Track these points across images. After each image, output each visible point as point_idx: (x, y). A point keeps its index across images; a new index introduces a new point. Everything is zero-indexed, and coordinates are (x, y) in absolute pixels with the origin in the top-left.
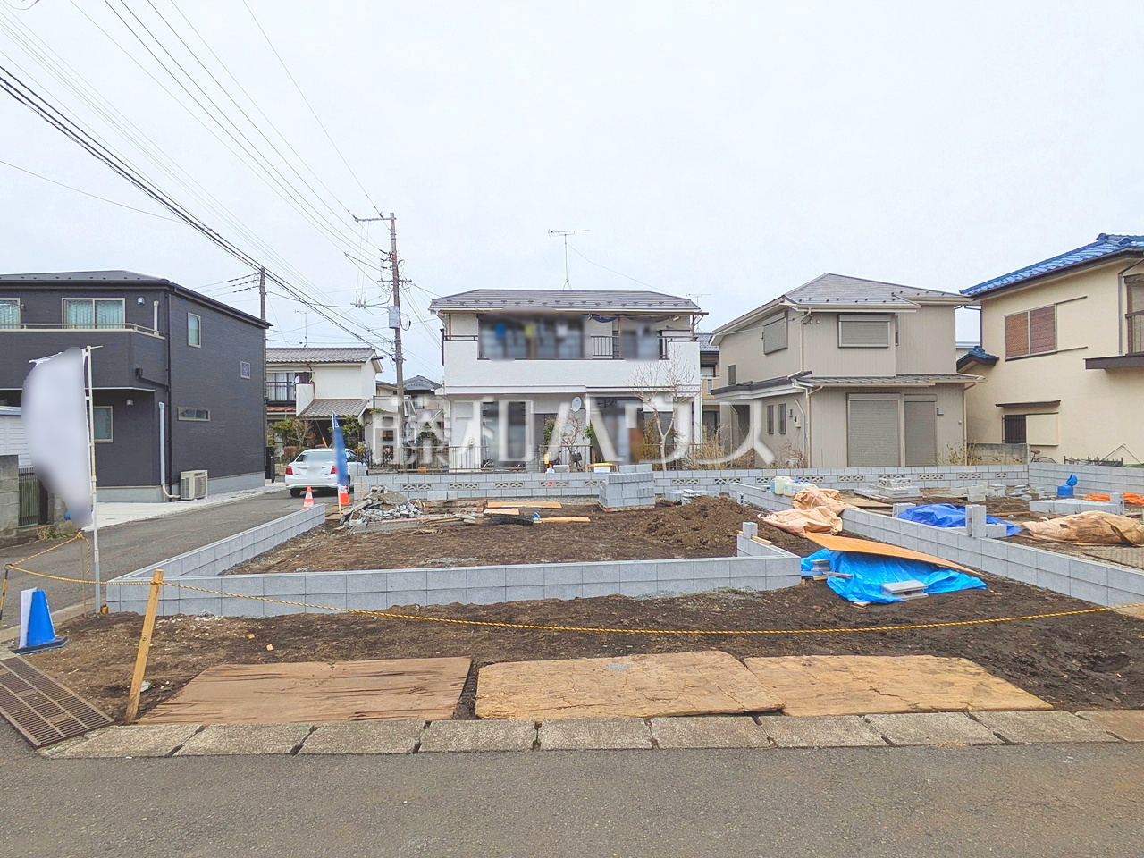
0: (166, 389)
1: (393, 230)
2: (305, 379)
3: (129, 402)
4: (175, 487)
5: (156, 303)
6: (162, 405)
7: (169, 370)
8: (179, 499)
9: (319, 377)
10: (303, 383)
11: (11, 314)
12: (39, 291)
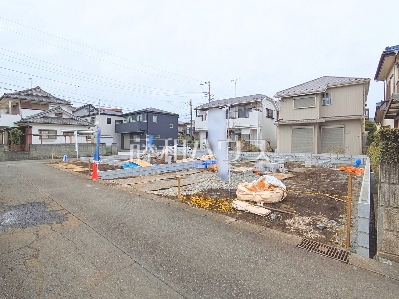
0: (147, 131)
1: (209, 86)
3: (142, 134)
5: (146, 115)
6: (146, 135)
7: (148, 128)
11: (131, 119)
12: (133, 114)
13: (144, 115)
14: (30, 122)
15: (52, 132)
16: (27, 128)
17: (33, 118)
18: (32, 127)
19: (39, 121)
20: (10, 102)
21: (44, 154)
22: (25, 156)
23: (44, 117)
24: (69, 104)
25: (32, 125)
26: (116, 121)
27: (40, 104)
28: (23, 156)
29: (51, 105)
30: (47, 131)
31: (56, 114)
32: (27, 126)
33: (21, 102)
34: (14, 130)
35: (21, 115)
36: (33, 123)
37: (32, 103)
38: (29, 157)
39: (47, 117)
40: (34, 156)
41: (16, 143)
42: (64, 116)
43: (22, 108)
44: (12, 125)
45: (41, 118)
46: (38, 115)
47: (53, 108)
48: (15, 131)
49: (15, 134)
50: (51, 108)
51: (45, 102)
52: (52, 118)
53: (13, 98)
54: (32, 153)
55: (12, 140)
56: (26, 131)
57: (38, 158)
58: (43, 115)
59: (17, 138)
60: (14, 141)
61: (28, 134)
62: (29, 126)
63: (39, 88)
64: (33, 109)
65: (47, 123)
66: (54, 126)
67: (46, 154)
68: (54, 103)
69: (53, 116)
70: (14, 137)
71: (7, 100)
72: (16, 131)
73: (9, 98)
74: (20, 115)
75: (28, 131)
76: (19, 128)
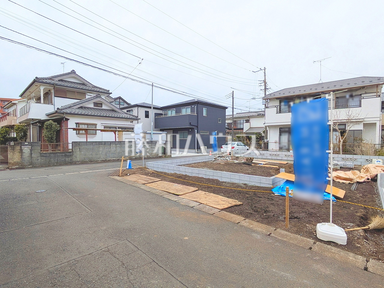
0: (197, 127)
1: (265, 73)
2: (248, 121)
3: (190, 130)
4: (199, 150)
5: (195, 107)
6: (196, 131)
7: (198, 122)
8: (200, 153)
9: (252, 120)
10: (247, 123)
11: (174, 112)
12: (178, 107)
13: (193, 106)
14: (67, 113)
15: (91, 126)
16: (63, 121)
17: (69, 107)
18: (69, 119)
19: (77, 111)
20: (42, 88)
21: (91, 156)
22: (67, 159)
23: (81, 107)
24: (108, 92)
25: (69, 116)
26: (156, 114)
27: (75, 92)
28: (63, 159)
29: (88, 94)
30: (86, 124)
31: (96, 104)
32: (63, 118)
33: (54, 88)
34: (48, 122)
35: (54, 105)
36: (70, 114)
37: (67, 90)
38: (71, 160)
39: (85, 108)
40: (78, 159)
41: (50, 140)
42: (104, 107)
43: (55, 96)
44: (43, 117)
45: (78, 108)
46: (75, 105)
47: (89, 97)
48: (49, 125)
49: (50, 127)
50: (87, 97)
51: (82, 89)
52: (91, 108)
53: (46, 83)
54: (75, 154)
55: (46, 136)
56: (61, 124)
57: (83, 162)
58: (81, 105)
59: (52, 134)
60: (48, 137)
61: (63, 128)
62: (65, 118)
63: (74, 73)
64: (68, 97)
65: (87, 115)
66: (93, 118)
67: (92, 155)
68: (91, 91)
69: (92, 106)
70: (48, 132)
71: (39, 85)
72: (51, 125)
73: (41, 84)
74: (52, 104)
75: (63, 124)
76: (55, 121)
